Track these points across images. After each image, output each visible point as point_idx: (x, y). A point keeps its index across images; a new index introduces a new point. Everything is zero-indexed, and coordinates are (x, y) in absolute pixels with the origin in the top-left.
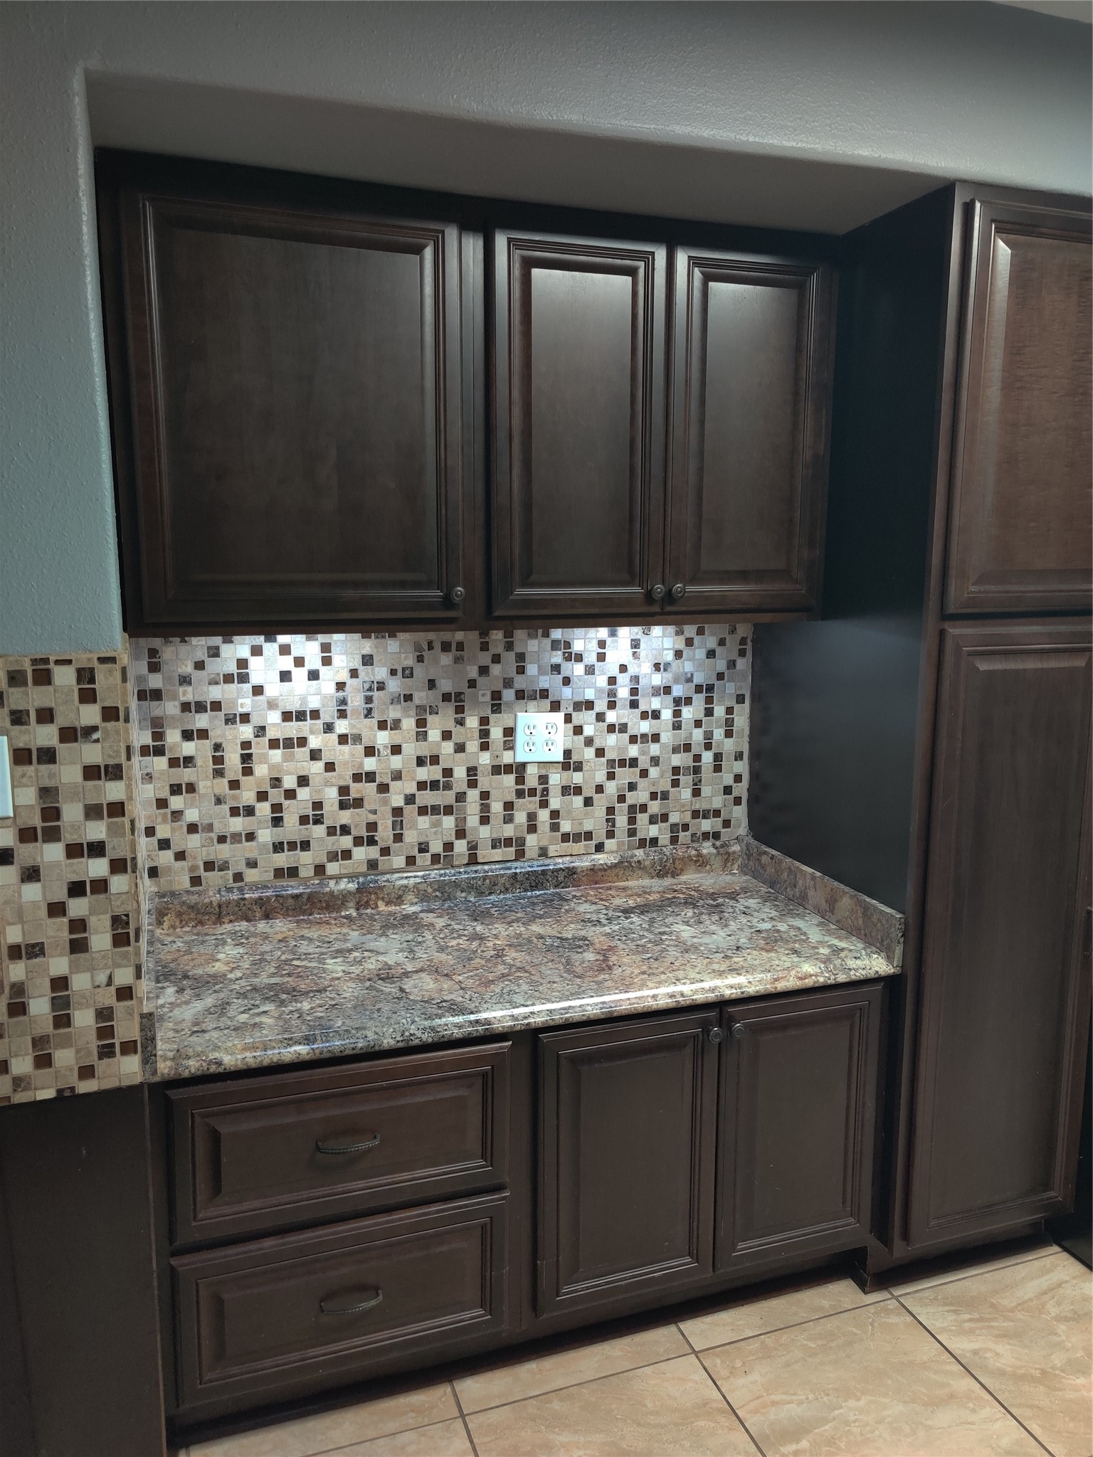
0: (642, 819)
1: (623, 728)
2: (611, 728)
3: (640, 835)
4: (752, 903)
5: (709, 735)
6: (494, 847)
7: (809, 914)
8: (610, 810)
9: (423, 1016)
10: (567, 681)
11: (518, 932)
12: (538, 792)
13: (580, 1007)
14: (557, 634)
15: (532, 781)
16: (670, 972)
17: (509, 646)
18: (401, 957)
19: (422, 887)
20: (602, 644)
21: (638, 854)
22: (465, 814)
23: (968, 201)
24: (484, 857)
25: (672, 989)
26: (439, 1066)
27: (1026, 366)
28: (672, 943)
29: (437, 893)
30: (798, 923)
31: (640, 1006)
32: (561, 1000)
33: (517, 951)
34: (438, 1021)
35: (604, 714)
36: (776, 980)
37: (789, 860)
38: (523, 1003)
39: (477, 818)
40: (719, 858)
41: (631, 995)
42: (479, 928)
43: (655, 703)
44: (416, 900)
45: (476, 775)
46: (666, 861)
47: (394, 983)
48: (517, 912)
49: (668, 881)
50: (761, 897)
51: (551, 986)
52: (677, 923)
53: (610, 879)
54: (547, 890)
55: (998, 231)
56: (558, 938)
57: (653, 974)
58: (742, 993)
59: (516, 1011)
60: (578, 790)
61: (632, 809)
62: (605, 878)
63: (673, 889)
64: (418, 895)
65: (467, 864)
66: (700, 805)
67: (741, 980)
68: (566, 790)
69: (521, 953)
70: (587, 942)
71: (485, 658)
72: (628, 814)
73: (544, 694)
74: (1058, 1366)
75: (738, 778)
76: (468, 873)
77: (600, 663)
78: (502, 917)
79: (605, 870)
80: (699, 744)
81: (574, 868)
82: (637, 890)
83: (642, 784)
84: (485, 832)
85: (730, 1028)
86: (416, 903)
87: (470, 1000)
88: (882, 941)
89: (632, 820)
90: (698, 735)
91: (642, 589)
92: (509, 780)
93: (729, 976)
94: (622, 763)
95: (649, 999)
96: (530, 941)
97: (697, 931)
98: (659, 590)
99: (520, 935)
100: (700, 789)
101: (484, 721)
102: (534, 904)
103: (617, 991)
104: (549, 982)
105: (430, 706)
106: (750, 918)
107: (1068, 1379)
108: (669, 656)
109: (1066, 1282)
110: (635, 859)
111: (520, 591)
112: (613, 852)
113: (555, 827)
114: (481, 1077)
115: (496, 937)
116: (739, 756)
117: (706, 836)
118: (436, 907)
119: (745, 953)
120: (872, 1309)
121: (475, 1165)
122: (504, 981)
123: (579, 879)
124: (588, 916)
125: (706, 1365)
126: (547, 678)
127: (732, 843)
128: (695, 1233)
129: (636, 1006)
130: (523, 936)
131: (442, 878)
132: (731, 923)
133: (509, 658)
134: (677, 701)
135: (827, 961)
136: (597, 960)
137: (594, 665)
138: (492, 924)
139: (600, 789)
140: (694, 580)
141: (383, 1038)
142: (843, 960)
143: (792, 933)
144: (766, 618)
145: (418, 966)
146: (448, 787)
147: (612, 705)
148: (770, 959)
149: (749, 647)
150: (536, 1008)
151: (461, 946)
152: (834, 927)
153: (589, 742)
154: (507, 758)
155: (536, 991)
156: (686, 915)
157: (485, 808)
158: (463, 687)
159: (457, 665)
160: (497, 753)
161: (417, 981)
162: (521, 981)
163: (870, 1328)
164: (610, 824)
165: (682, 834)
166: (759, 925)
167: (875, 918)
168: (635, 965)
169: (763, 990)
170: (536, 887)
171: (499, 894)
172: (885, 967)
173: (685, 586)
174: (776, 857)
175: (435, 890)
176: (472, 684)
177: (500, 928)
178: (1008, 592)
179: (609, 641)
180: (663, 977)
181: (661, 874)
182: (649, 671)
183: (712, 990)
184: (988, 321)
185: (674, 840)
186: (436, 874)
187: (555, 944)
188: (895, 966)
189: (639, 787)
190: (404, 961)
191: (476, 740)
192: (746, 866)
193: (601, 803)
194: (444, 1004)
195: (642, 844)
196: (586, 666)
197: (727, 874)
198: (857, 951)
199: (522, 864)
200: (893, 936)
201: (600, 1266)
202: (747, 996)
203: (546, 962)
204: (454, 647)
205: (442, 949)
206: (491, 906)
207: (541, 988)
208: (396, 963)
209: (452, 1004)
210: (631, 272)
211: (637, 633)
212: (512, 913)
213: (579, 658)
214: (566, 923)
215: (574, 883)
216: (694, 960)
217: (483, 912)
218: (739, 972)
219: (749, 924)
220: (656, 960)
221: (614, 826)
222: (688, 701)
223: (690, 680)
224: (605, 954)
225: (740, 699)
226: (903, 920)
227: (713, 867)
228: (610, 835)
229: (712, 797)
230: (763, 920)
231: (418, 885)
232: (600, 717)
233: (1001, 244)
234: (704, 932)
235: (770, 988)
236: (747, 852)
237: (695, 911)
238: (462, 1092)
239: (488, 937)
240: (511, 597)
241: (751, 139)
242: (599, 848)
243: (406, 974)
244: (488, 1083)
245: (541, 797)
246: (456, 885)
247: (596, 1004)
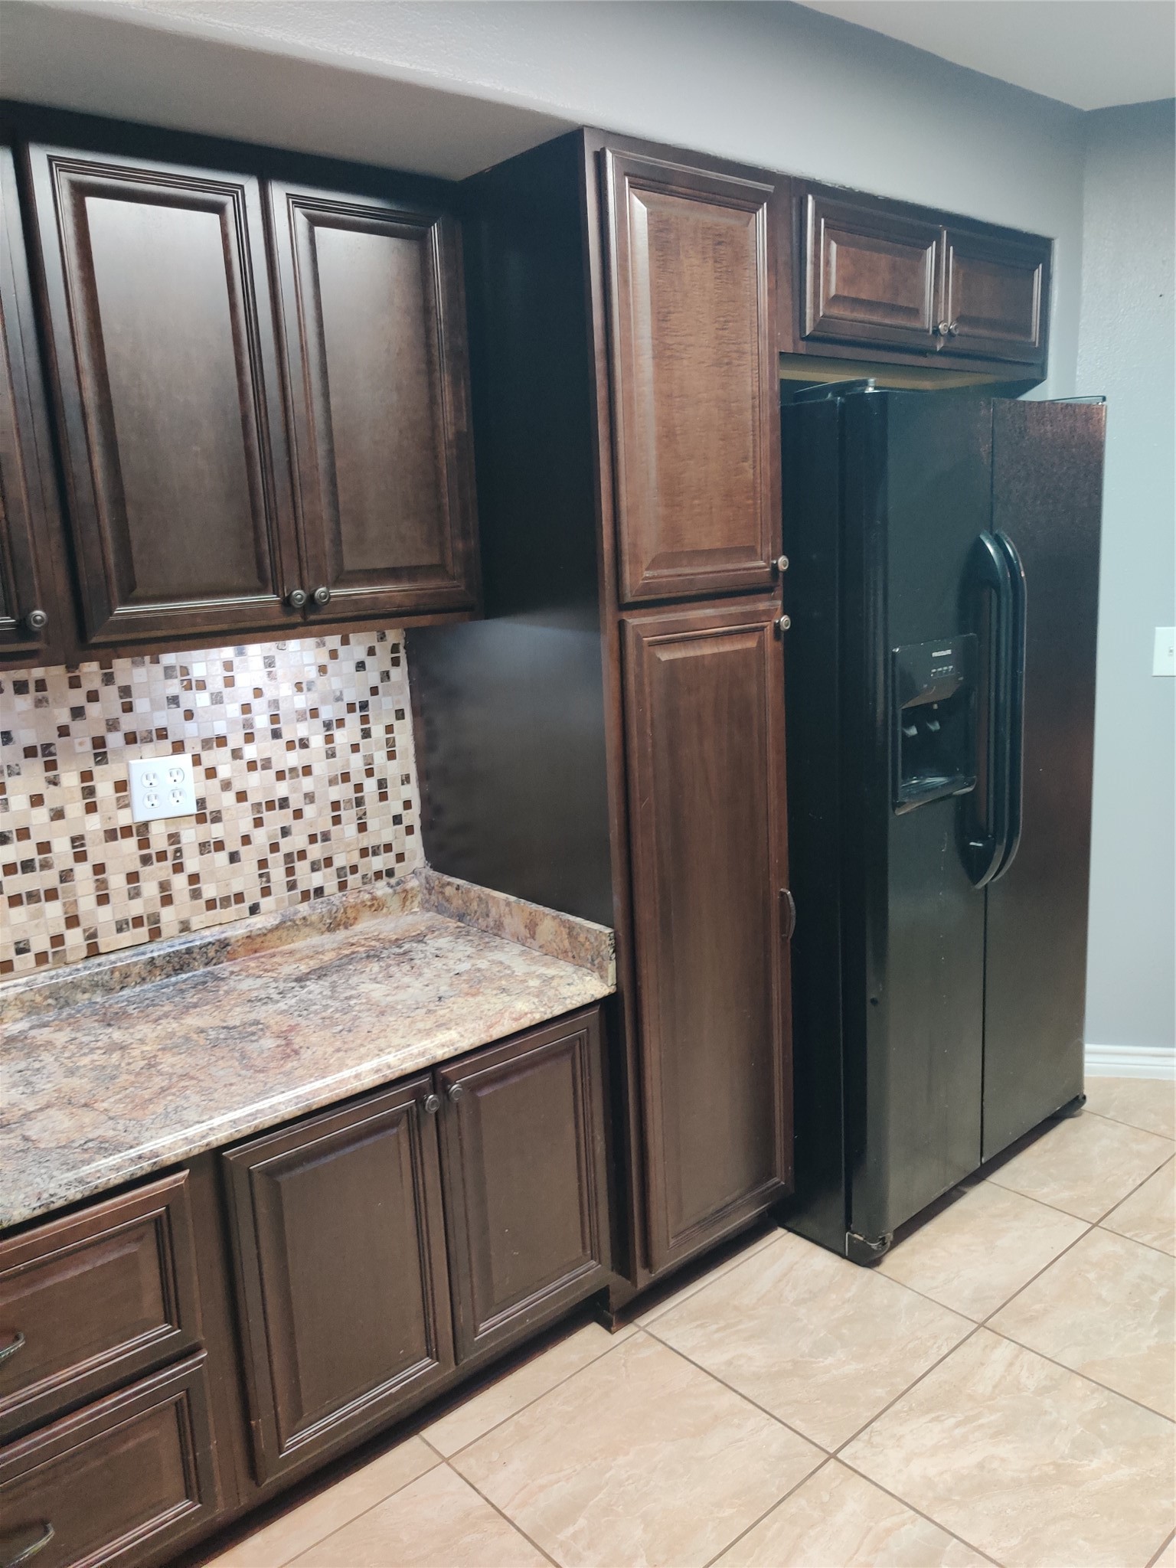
0: (302, 867)
1: (267, 764)
2: (252, 766)
3: (302, 887)
4: (443, 942)
5: (369, 760)
6: (120, 930)
7: (508, 943)
8: (263, 863)
9: (65, 1167)
10: (189, 715)
11: (170, 1030)
12: (170, 855)
13: (270, 1107)
14: (169, 659)
15: (159, 841)
16: (369, 1043)
17: (108, 679)
18: (15, 1094)
19: (29, 996)
20: (228, 666)
21: (301, 909)
22: (75, 895)
23: (599, 150)
24: (108, 945)
25: (374, 1063)
26: (96, 1225)
27: (674, 334)
28: (363, 1007)
29: (50, 1001)
30: (498, 956)
31: (343, 1092)
32: (245, 1104)
33: (174, 1055)
34: (85, 1170)
35: (240, 749)
36: (490, 1027)
37: (477, 888)
38: (196, 1119)
39: (93, 899)
40: (396, 898)
41: (329, 1080)
42: (117, 1035)
43: (302, 730)
44: (20, 1015)
45: (83, 845)
46: (336, 912)
47: (12, 1131)
48: (162, 1006)
49: (341, 934)
50: (452, 934)
51: (229, 1090)
52: (363, 983)
53: (272, 944)
54: (196, 970)
55: (632, 185)
56: (224, 1028)
57: (351, 1049)
58: (456, 1050)
59: (190, 1132)
60: (219, 846)
61: (289, 857)
62: (265, 944)
63: (349, 943)
64: (22, 1008)
65: (86, 957)
66: (368, 840)
67: (452, 1035)
68: (203, 847)
69: (179, 1056)
70: (260, 1026)
71: (78, 697)
72: (286, 864)
73: (162, 734)
74: (807, 1351)
75: (407, 805)
76: (89, 968)
77: (229, 689)
78: (144, 1015)
79: (265, 935)
80: (359, 771)
81: (226, 939)
82: (307, 952)
83: (297, 826)
84: (105, 916)
85: (446, 1092)
86: (22, 1019)
87: (125, 1131)
88: (593, 960)
89: (290, 871)
90: (356, 763)
91: (278, 597)
92: (129, 846)
93: (438, 1034)
94: (270, 805)
95: (352, 1080)
96: (187, 1039)
97: (389, 988)
98: (299, 596)
99: (173, 1034)
100: (365, 823)
101: (87, 776)
102: (182, 991)
103: (312, 1079)
104: (225, 1086)
105: (9, 767)
106: (444, 961)
107: (819, 1362)
108: (312, 673)
109: (796, 1263)
110: (300, 916)
111: (120, 610)
112: (271, 912)
113: (196, 894)
114: (153, 1224)
115: (142, 1041)
116: (406, 780)
117: (378, 875)
118: (51, 1019)
119: (449, 1002)
120: (621, 1348)
121: (161, 1332)
122: (166, 1096)
123: (235, 951)
124: (255, 994)
125: (460, 1470)
126: (163, 713)
127: (408, 877)
128: (432, 1331)
129: (337, 1091)
130: (177, 1034)
131: (54, 981)
132: (426, 970)
133: (110, 694)
134: (328, 725)
135: (539, 994)
136: (278, 1046)
137: (221, 692)
138: (133, 1026)
139: (246, 840)
140: (338, 582)
141: (11, 1210)
142: (557, 990)
143: (495, 969)
144: (424, 621)
145: (43, 1102)
146: (46, 865)
147: (249, 738)
148: (479, 1005)
149: (402, 654)
150: (216, 1122)
151: (97, 1063)
152: (538, 953)
153: (226, 785)
154: (123, 819)
155: (211, 1100)
156: (371, 971)
157: (102, 884)
158: (52, 736)
159: (39, 710)
160: (110, 814)
161: (45, 1122)
162: (188, 1092)
163: (624, 1369)
164: (264, 879)
165: (350, 878)
166: (456, 967)
167: (582, 938)
168: (327, 1043)
169: (478, 1041)
170: (181, 969)
171: (135, 986)
172: (600, 989)
173: (328, 589)
174: (463, 887)
175: (46, 998)
176: (64, 731)
177: (144, 1029)
178: (679, 575)
179: (237, 661)
180: (363, 1050)
181: (331, 928)
182: (290, 693)
183: (422, 1054)
184: (633, 284)
185: (343, 886)
186: (45, 977)
187: (222, 1036)
188: (610, 985)
189: (294, 830)
190: (20, 1099)
191: (79, 801)
192: (427, 901)
193: (250, 856)
194: (90, 1145)
195: (305, 896)
196: (212, 694)
197: (407, 915)
198: (569, 977)
199: (160, 946)
200: (604, 953)
201: (327, 1402)
202: (461, 1052)
203: (216, 1061)
204: (32, 686)
205: (71, 1072)
206: (125, 1003)
207: (216, 1096)
208: (9, 1104)
209: (101, 1142)
210: (218, 209)
211: (270, 649)
212: (157, 1008)
213: (202, 685)
214: (228, 1008)
215: (228, 956)
216: (394, 1023)
217: (117, 1013)
218: (448, 1026)
219: (445, 967)
220: (350, 1031)
221: (268, 881)
222: (341, 723)
223: (339, 699)
224: (285, 1036)
225: (400, 714)
226: (612, 935)
227: (391, 910)
228: (266, 892)
229: (381, 830)
230: (460, 960)
231: (21, 996)
232: (236, 754)
233: (636, 201)
234: (397, 987)
235: (485, 1038)
236: (428, 886)
237: (381, 963)
238: (131, 1249)
239: (132, 1043)
240: (112, 618)
241: (357, 54)
242: (254, 909)
243: (28, 1116)
244: (163, 1230)
245: (174, 859)
246: (74, 986)
247: (290, 1101)
